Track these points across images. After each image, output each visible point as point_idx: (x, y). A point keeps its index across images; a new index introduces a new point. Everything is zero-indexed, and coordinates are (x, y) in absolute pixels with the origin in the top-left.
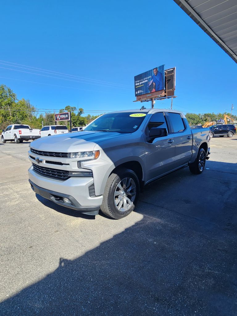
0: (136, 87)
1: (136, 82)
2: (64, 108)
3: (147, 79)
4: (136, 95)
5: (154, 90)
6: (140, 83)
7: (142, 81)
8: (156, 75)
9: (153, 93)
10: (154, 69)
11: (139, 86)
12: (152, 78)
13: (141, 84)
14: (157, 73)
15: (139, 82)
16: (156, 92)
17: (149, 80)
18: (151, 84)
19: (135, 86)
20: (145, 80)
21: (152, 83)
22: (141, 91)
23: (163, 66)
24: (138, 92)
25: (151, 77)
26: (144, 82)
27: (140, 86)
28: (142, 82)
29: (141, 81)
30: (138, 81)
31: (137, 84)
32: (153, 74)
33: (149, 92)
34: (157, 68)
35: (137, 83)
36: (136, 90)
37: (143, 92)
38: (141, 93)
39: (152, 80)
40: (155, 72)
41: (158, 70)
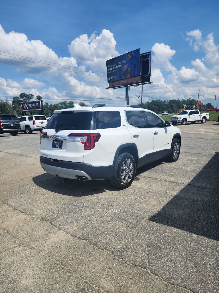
0: (109, 73)
1: (108, 67)
2: (19, 96)
3: (121, 64)
4: (109, 81)
5: (129, 76)
6: (113, 68)
7: (115, 66)
8: (131, 60)
9: (128, 79)
10: (128, 53)
11: (111, 71)
12: (127, 63)
13: (115, 69)
14: (132, 58)
15: (112, 67)
16: (131, 78)
17: (123, 65)
18: (125, 69)
19: (108, 71)
20: (119, 65)
21: (127, 68)
22: (114, 77)
23: (138, 50)
24: (111, 78)
25: (125, 61)
26: (117, 67)
27: (113, 71)
28: (115, 67)
31: (109, 69)
32: (127, 58)
33: (124, 78)
34: (132, 52)
35: (110, 68)
36: (109, 75)
37: (117, 78)
38: (115, 79)
39: (126, 65)
40: (130, 56)
41: (132, 54)
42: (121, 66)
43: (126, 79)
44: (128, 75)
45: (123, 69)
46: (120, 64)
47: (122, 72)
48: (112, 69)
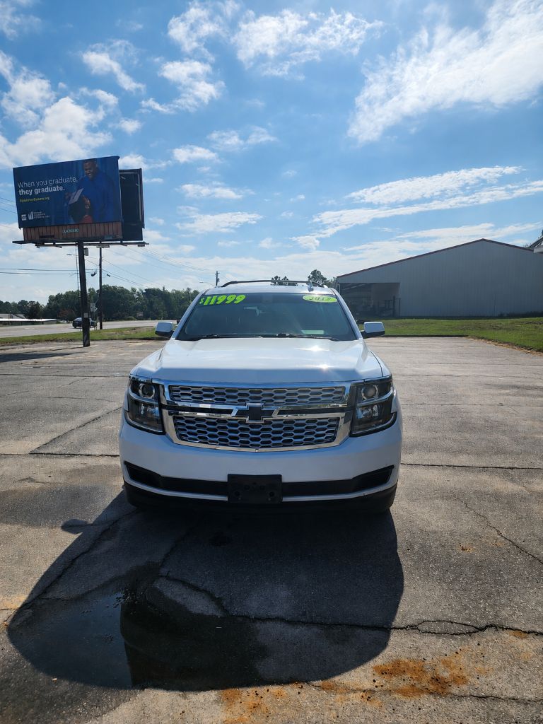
0: (22, 201)
1: (20, 185)
3: (63, 185)
4: (23, 225)
5: (87, 218)
6: (37, 191)
7: (45, 187)
11: (31, 197)
12: (80, 185)
13: (41, 195)
15: (33, 188)
17: (69, 187)
18: (74, 200)
19: (18, 197)
20: (55, 185)
21: (80, 198)
22: (39, 215)
23: (115, 159)
24: (31, 217)
25: (74, 180)
26: (48, 190)
27: (34, 199)
28: (44, 190)
29: (40, 187)
30: (29, 185)
31: (22, 192)
33: (72, 222)
35: (25, 189)
36: (22, 208)
37: (49, 219)
38: (43, 220)
39: (79, 189)
40: (90, 169)
41: (97, 166)
42: (61, 189)
43: (80, 226)
44: (86, 216)
45: (67, 197)
46: (59, 185)
47: (66, 205)
48: (33, 192)
